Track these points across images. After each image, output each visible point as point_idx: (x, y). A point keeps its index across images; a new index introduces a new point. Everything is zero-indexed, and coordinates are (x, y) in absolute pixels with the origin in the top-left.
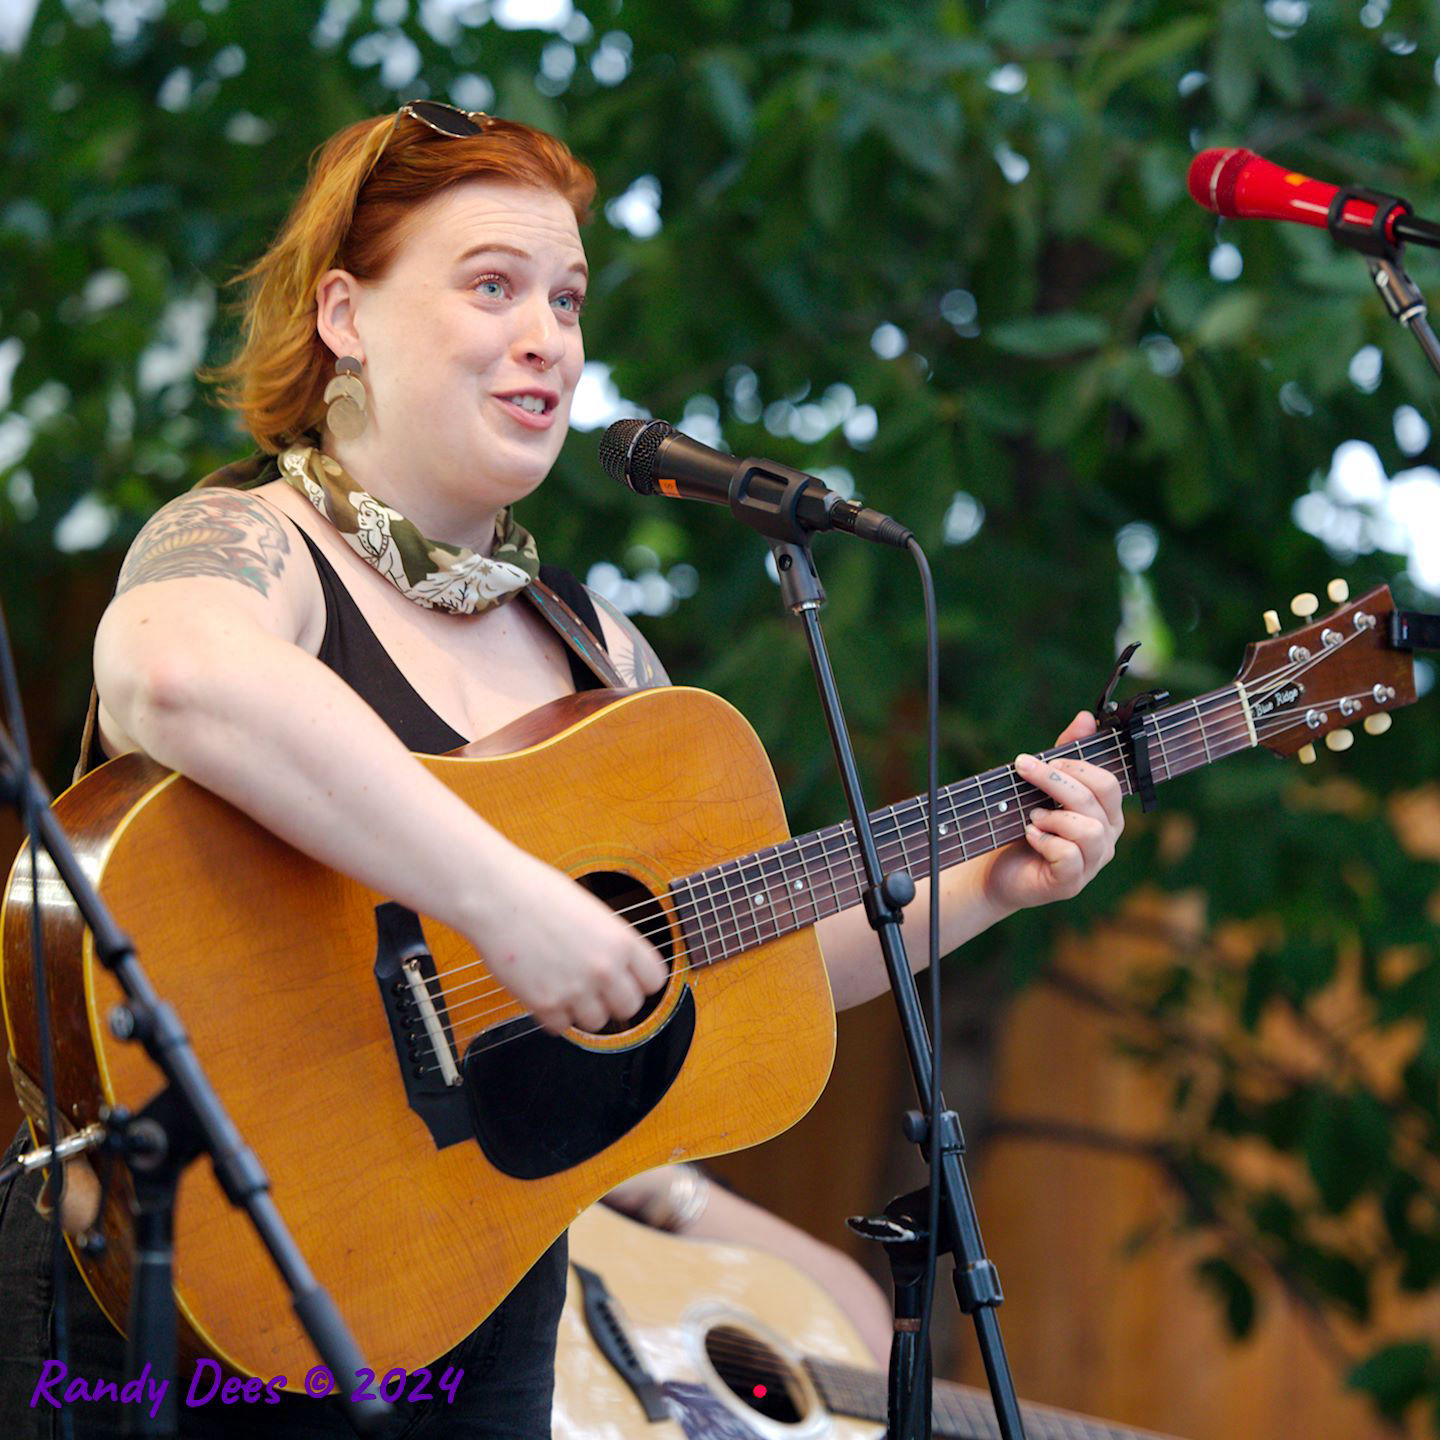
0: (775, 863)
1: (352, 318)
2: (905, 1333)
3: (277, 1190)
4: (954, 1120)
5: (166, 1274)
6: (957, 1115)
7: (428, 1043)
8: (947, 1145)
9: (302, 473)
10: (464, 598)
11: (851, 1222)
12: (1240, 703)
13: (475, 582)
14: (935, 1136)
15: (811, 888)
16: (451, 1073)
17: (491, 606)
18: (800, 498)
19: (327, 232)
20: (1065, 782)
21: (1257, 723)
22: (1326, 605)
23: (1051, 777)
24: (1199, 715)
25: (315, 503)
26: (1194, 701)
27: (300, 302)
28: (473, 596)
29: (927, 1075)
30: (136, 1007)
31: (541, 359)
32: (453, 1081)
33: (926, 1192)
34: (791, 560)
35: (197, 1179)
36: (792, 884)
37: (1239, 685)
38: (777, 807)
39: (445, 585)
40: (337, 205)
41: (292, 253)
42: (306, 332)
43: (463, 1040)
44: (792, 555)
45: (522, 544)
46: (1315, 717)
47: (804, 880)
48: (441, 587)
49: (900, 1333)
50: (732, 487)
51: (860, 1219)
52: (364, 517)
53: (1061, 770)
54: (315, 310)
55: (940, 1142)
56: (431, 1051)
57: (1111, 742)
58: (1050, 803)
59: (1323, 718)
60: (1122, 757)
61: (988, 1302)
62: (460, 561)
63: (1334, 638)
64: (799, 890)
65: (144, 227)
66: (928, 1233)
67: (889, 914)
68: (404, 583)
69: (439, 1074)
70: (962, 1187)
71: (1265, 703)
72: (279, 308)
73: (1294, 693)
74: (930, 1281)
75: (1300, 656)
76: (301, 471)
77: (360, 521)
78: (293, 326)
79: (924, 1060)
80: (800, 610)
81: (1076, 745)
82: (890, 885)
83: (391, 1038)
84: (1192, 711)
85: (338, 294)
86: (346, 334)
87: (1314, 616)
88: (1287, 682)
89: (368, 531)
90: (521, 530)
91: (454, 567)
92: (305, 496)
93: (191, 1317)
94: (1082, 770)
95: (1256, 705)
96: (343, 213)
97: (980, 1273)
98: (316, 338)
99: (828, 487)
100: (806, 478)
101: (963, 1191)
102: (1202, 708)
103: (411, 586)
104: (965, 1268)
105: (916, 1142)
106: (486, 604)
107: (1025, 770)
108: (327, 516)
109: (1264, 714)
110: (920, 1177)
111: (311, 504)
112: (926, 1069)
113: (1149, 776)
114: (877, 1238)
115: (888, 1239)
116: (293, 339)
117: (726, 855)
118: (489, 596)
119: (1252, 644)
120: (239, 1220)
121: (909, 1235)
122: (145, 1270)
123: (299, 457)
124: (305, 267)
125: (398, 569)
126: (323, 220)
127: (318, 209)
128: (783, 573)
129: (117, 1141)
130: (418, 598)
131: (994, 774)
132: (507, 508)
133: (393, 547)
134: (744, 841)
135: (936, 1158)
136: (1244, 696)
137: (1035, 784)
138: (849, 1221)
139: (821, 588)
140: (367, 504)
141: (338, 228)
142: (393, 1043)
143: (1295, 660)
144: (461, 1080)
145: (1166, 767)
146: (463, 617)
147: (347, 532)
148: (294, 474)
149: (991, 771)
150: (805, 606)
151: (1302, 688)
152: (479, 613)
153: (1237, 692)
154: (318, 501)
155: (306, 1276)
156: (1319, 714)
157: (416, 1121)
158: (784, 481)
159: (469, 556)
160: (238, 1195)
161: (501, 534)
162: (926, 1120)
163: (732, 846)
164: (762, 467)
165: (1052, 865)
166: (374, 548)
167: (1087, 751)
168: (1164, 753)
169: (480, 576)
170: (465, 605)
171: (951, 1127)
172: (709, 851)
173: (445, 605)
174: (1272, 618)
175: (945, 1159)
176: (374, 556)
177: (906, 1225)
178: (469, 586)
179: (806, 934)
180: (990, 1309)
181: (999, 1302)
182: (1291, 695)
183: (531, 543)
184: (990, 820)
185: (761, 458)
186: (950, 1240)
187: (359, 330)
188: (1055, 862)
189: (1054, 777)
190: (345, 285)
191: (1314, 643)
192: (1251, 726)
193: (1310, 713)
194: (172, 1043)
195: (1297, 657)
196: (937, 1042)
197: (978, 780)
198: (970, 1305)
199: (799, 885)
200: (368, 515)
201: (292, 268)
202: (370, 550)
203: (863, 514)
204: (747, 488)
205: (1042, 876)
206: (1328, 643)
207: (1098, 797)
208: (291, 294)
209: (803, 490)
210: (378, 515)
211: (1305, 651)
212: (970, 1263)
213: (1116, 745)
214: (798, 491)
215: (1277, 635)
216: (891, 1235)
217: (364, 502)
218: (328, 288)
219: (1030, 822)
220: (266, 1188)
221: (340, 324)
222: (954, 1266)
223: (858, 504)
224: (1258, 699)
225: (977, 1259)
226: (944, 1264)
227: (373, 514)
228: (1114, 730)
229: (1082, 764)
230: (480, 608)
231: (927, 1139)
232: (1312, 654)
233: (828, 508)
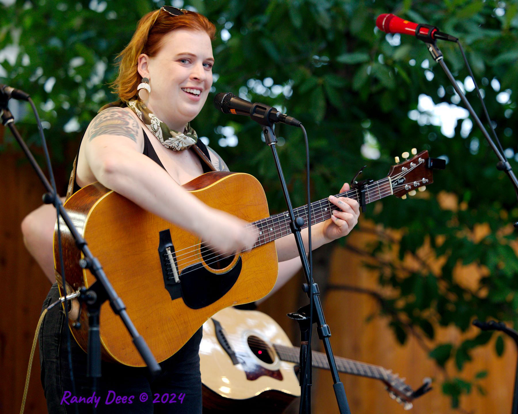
0: (265, 223)
1: (147, 67)
2: (304, 345)
3: (128, 310)
4: (316, 285)
5: (98, 332)
6: (317, 284)
7: (171, 270)
8: (315, 293)
9: (135, 107)
10: (178, 146)
11: (288, 315)
12: (389, 183)
13: (182, 141)
14: (311, 290)
15: (275, 230)
16: (177, 279)
17: (185, 149)
18: (270, 113)
19: (140, 42)
20: (343, 204)
21: (393, 189)
22: (411, 156)
23: (339, 202)
24: (378, 186)
25: (139, 116)
26: (377, 182)
27: (133, 62)
28: (181, 145)
29: (309, 273)
30: (88, 259)
31: (199, 80)
32: (178, 281)
33: (309, 305)
34: (268, 131)
35: (106, 307)
36: (270, 229)
37: (389, 178)
38: (267, 207)
39: (174, 141)
40: (143, 35)
41: (131, 48)
42: (135, 71)
43: (180, 270)
44: (268, 129)
45: (193, 133)
46: (408, 187)
47: (273, 228)
48: (172, 142)
49: (302, 345)
50: (251, 111)
51: (291, 314)
52: (153, 120)
53: (342, 200)
54: (137, 64)
55: (313, 292)
56: (172, 273)
57: (355, 192)
58: (339, 209)
59: (410, 187)
60: (358, 197)
61: (327, 336)
62: (178, 135)
63: (414, 165)
64: (271, 231)
65: (88, 43)
66: (310, 317)
67: (297, 229)
68: (162, 140)
69: (174, 279)
70: (319, 304)
71: (395, 183)
72: (128, 64)
73: (403, 180)
74: (311, 331)
75: (405, 170)
76: (134, 106)
77: (152, 122)
78: (132, 69)
79: (308, 269)
80: (270, 144)
81: (346, 193)
82: (297, 221)
83: (162, 268)
84: (377, 185)
85: (143, 61)
86: (145, 72)
87: (408, 158)
88: (402, 177)
89: (154, 124)
90: (192, 129)
91: (176, 137)
92: (136, 114)
93: (104, 345)
94: (348, 200)
95: (393, 183)
96: (145, 37)
97: (324, 328)
98: (138, 73)
99: (278, 110)
100: (271, 108)
101: (319, 305)
102: (379, 184)
103: (164, 141)
104: (320, 327)
105: (306, 292)
106: (184, 148)
107: (331, 200)
108: (142, 120)
109: (395, 186)
110: (308, 302)
111: (138, 116)
112: (308, 272)
113: (365, 202)
114: (295, 319)
115: (299, 319)
116: (132, 73)
117: (252, 220)
118: (185, 146)
119: (392, 166)
120: (118, 318)
121: (304, 318)
122: (92, 332)
123: (134, 102)
124: (134, 52)
125: (161, 136)
126: (139, 39)
127: (138, 36)
128: (266, 134)
129: (83, 296)
130: (165, 145)
131: (324, 200)
132: (189, 123)
133: (160, 130)
134: (257, 217)
135: (312, 295)
136: (390, 181)
137: (334, 204)
138: (288, 314)
139: (276, 138)
140: (154, 117)
141: (144, 41)
142: (162, 270)
143: (403, 171)
144: (180, 281)
145: (369, 200)
146: (177, 152)
147: (147, 124)
148: (132, 107)
149: (323, 199)
150: (272, 144)
151: (405, 179)
152: (182, 150)
153: (389, 180)
154: (140, 115)
155: (136, 333)
156: (409, 186)
157: (166, 292)
158: (265, 109)
159: (181, 134)
160: (117, 311)
161: (187, 129)
162: (309, 286)
163: (255, 218)
164: (259, 105)
165: (340, 227)
166: (155, 129)
167: (349, 195)
168: (369, 196)
169: (183, 140)
170: (178, 148)
171: (315, 288)
172: (248, 219)
173: (173, 147)
174: (397, 159)
175: (314, 296)
176: (155, 132)
177: (304, 315)
178: (180, 142)
179: (272, 243)
180: (327, 338)
181: (330, 336)
182: (402, 181)
183: (195, 133)
184: (322, 213)
185: (258, 103)
186: (316, 319)
187: (149, 71)
188: (340, 226)
189: (340, 202)
190: (146, 59)
191: (408, 166)
192: (392, 189)
193: (406, 186)
194: (98, 269)
195: (404, 170)
196: (311, 264)
197: (320, 202)
198: (322, 337)
199: (271, 230)
200: (154, 120)
201: (131, 52)
202: (154, 130)
203: (288, 118)
204: (255, 111)
205: (338, 231)
206: (412, 166)
207: (352, 207)
208: (131, 60)
209: (271, 111)
210: (157, 120)
211: (406, 169)
212: (322, 325)
213: (356, 193)
214: (269, 112)
215: (398, 164)
216: (299, 318)
217: (153, 116)
218: (141, 59)
219: (332, 214)
220: (125, 309)
221: (144, 69)
222: (317, 326)
223: (286, 115)
224: (394, 181)
225: (324, 324)
226: (314, 326)
227: (155, 120)
228: (356, 189)
229: (347, 198)
230: (182, 149)
231: (309, 291)
232: (408, 169)
233: (278, 116)
